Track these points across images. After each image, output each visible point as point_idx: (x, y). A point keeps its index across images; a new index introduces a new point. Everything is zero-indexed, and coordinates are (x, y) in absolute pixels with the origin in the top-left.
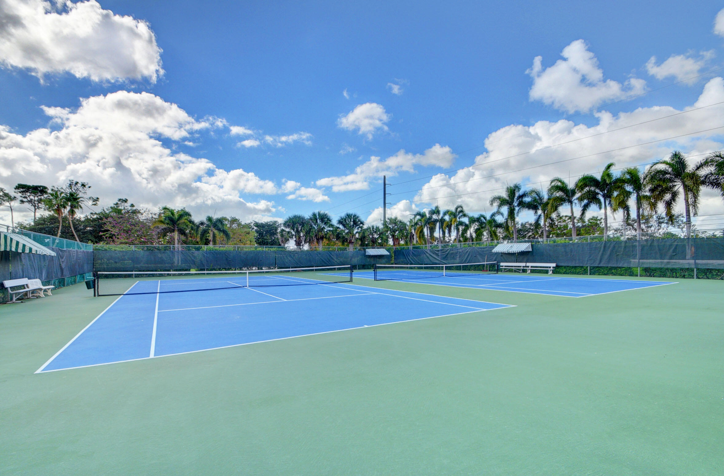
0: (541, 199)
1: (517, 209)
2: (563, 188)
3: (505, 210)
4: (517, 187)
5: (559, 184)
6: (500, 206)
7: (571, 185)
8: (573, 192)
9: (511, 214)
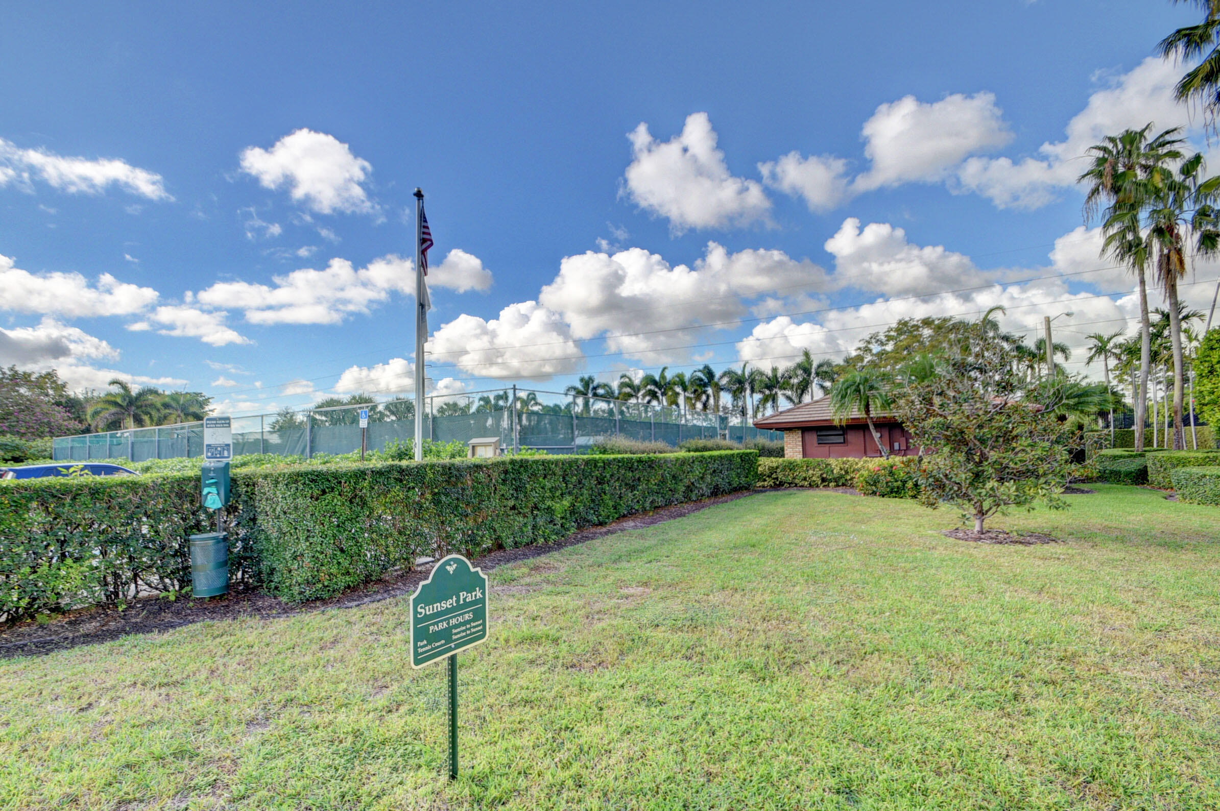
0: (613, 393)
1: (591, 401)
2: (630, 385)
3: (580, 401)
4: (591, 379)
5: (627, 380)
6: (575, 397)
7: (637, 382)
8: (639, 390)
9: (586, 404)
